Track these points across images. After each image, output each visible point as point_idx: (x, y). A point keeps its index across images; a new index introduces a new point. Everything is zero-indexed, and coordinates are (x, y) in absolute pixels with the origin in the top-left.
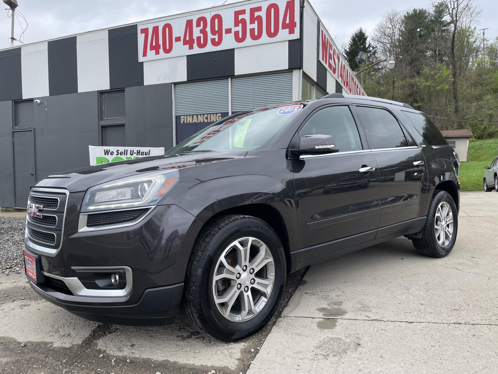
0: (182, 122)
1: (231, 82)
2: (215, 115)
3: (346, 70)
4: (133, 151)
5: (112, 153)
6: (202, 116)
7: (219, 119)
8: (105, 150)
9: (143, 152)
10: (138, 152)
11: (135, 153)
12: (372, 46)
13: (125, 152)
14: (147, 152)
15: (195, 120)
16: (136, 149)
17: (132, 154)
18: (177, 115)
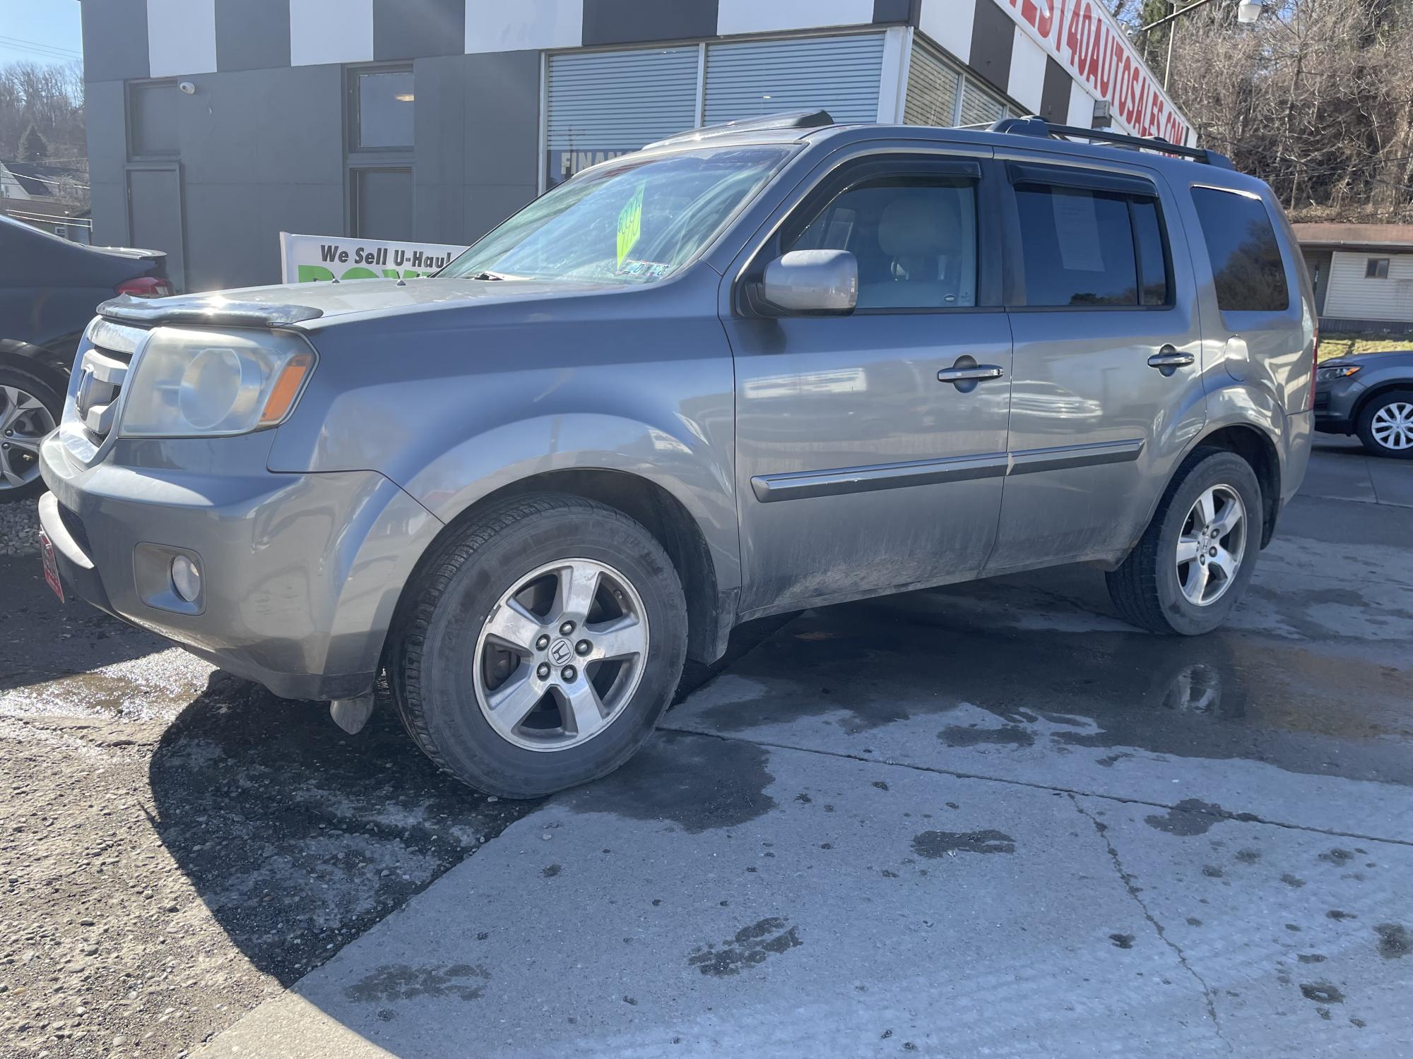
0: (565, 171)
1: (707, 56)
4: (403, 252)
5: (344, 257)
8: (323, 247)
9: (432, 259)
10: (415, 258)
11: (408, 260)
13: (381, 256)
14: (443, 259)
16: (410, 248)
17: (399, 261)
18: (552, 148)
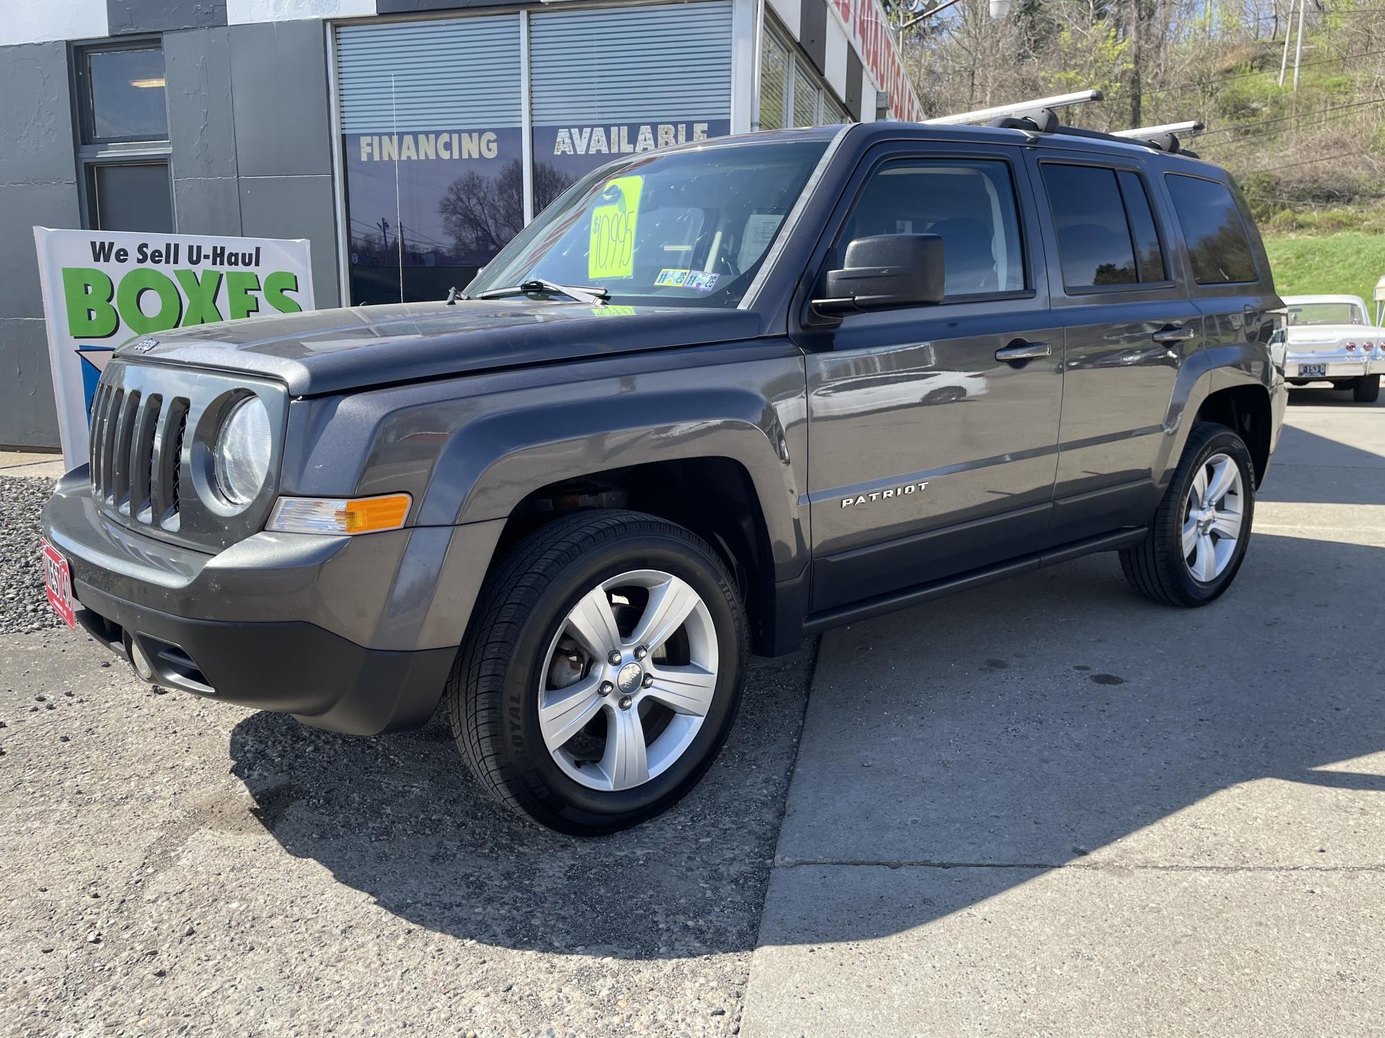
0: (364, 158)
1: (529, 25)
2: (475, 135)
3: (874, 14)
4: (199, 248)
5: (122, 256)
6: (432, 137)
7: (490, 150)
8: (93, 244)
9: (236, 255)
10: (215, 255)
11: (207, 257)
13: (171, 254)
14: (250, 255)
15: (409, 153)
16: (208, 243)
17: (195, 259)
18: (347, 132)
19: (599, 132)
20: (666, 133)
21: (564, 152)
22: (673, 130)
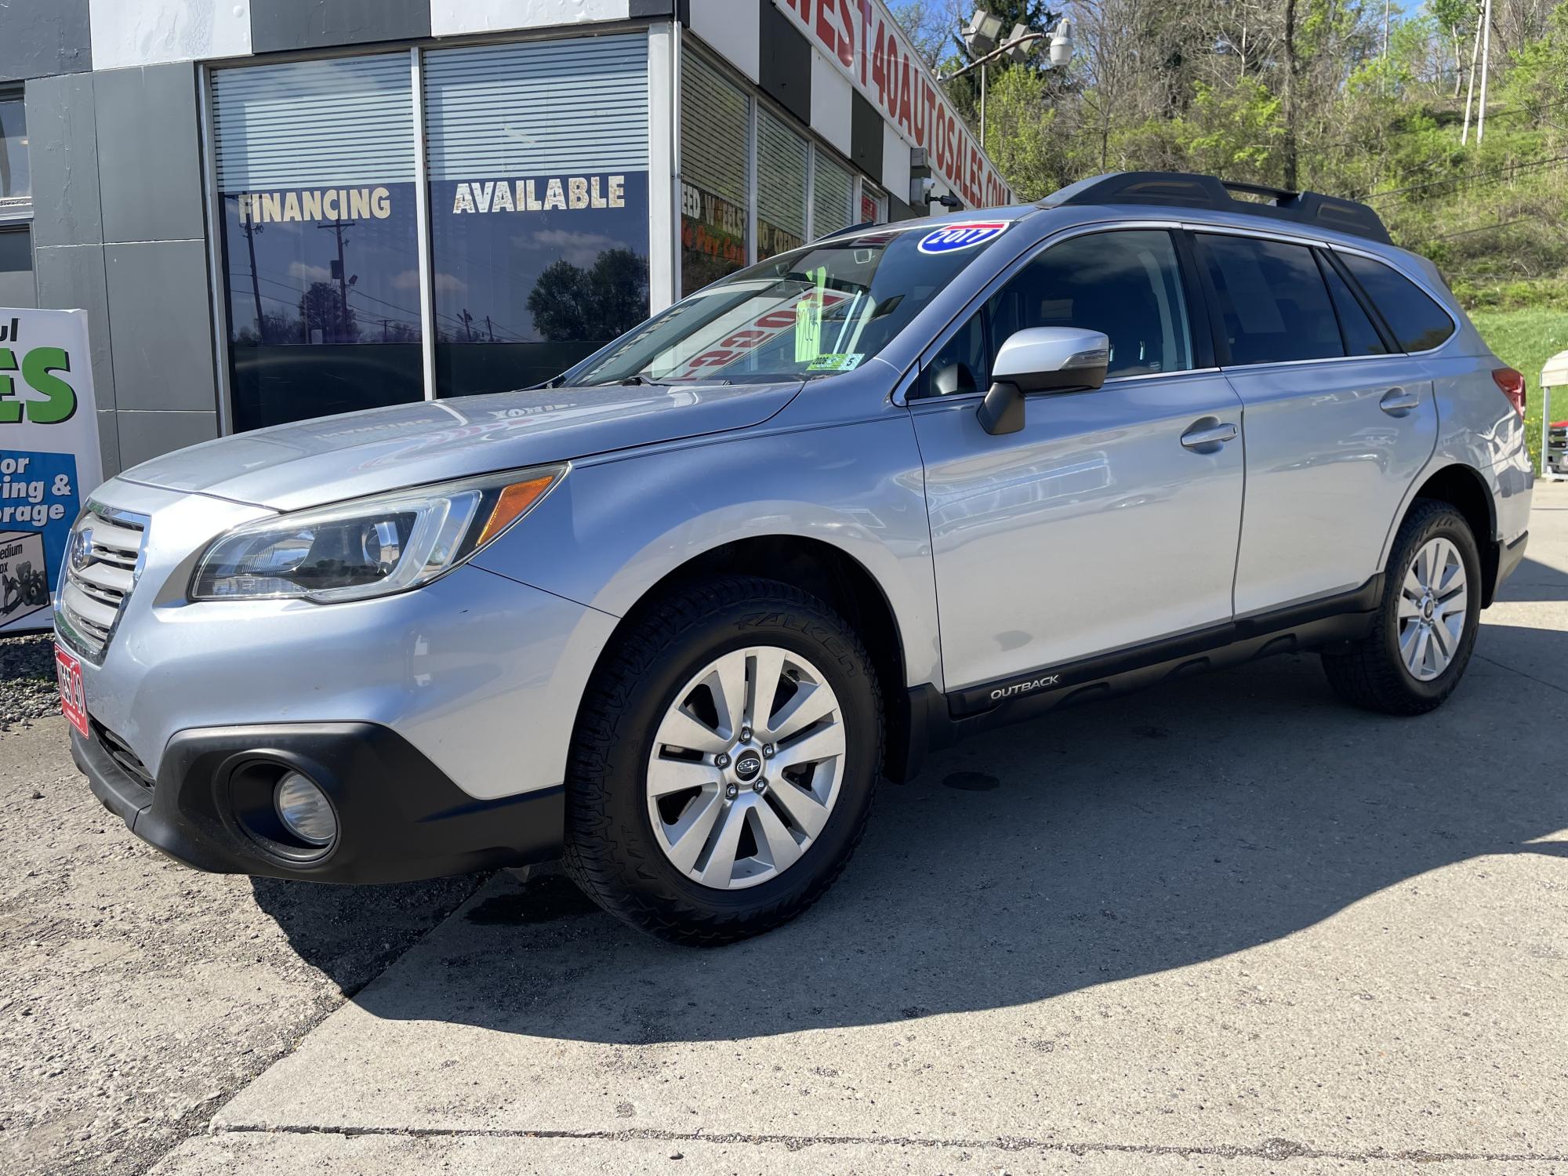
0: (243, 220)
2: (365, 192)
3: (901, 60)
6: (317, 194)
7: (382, 209)
12: (1046, 12)
15: (292, 213)
18: (222, 190)
19: (503, 186)
20: (578, 187)
21: (464, 211)
22: (586, 184)
